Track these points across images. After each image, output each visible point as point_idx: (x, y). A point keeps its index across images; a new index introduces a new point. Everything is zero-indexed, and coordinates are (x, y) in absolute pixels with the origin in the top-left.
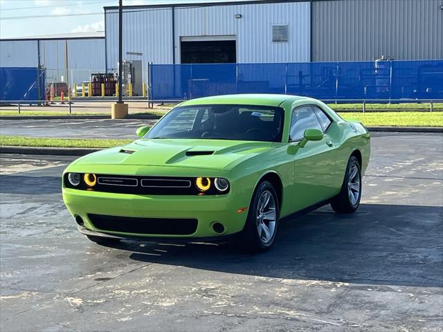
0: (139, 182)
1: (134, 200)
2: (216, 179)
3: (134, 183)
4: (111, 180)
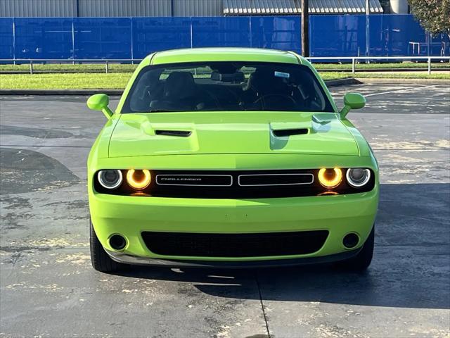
0: (235, 180)
1: (238, 208)
2: (349, 170)
3: (227, 181)
4: (180, 177)
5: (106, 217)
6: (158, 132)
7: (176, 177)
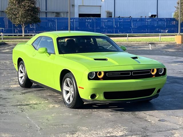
4: (114, 73)
5: (93, 88)
6: (95, 59)
7: (112, 74)
